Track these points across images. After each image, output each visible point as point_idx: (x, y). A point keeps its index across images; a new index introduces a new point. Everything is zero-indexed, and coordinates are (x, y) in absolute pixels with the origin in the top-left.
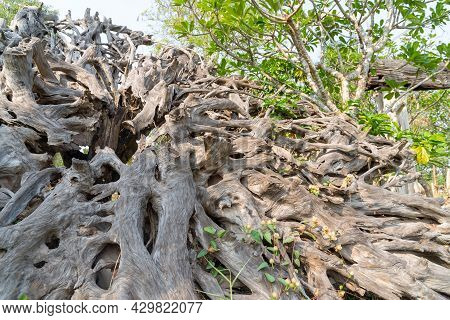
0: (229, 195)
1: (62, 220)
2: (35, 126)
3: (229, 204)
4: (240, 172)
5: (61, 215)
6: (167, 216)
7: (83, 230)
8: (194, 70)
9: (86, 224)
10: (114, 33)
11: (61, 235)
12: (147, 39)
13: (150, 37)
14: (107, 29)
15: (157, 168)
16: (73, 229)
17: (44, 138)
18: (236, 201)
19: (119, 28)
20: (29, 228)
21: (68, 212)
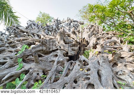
0: (121, 71)
1: (78, 76)
2: (66, 50)
3: (121, 74)
4: (124, 63)
5: (78, 75)
6: (105, 77)
7: (83, 79)
8: (98, 31)
9: (84, 77)
10: (74, 22)
11: (78, 80)
12: (82, 23)
13: (83, 22)
14: (72, 22)
15: (98, 62)
16: (80, 79)
17: (67, 53)
18: (124, 73)
19: (75, 21)
20: (71, 78)
21: (79, 74)
